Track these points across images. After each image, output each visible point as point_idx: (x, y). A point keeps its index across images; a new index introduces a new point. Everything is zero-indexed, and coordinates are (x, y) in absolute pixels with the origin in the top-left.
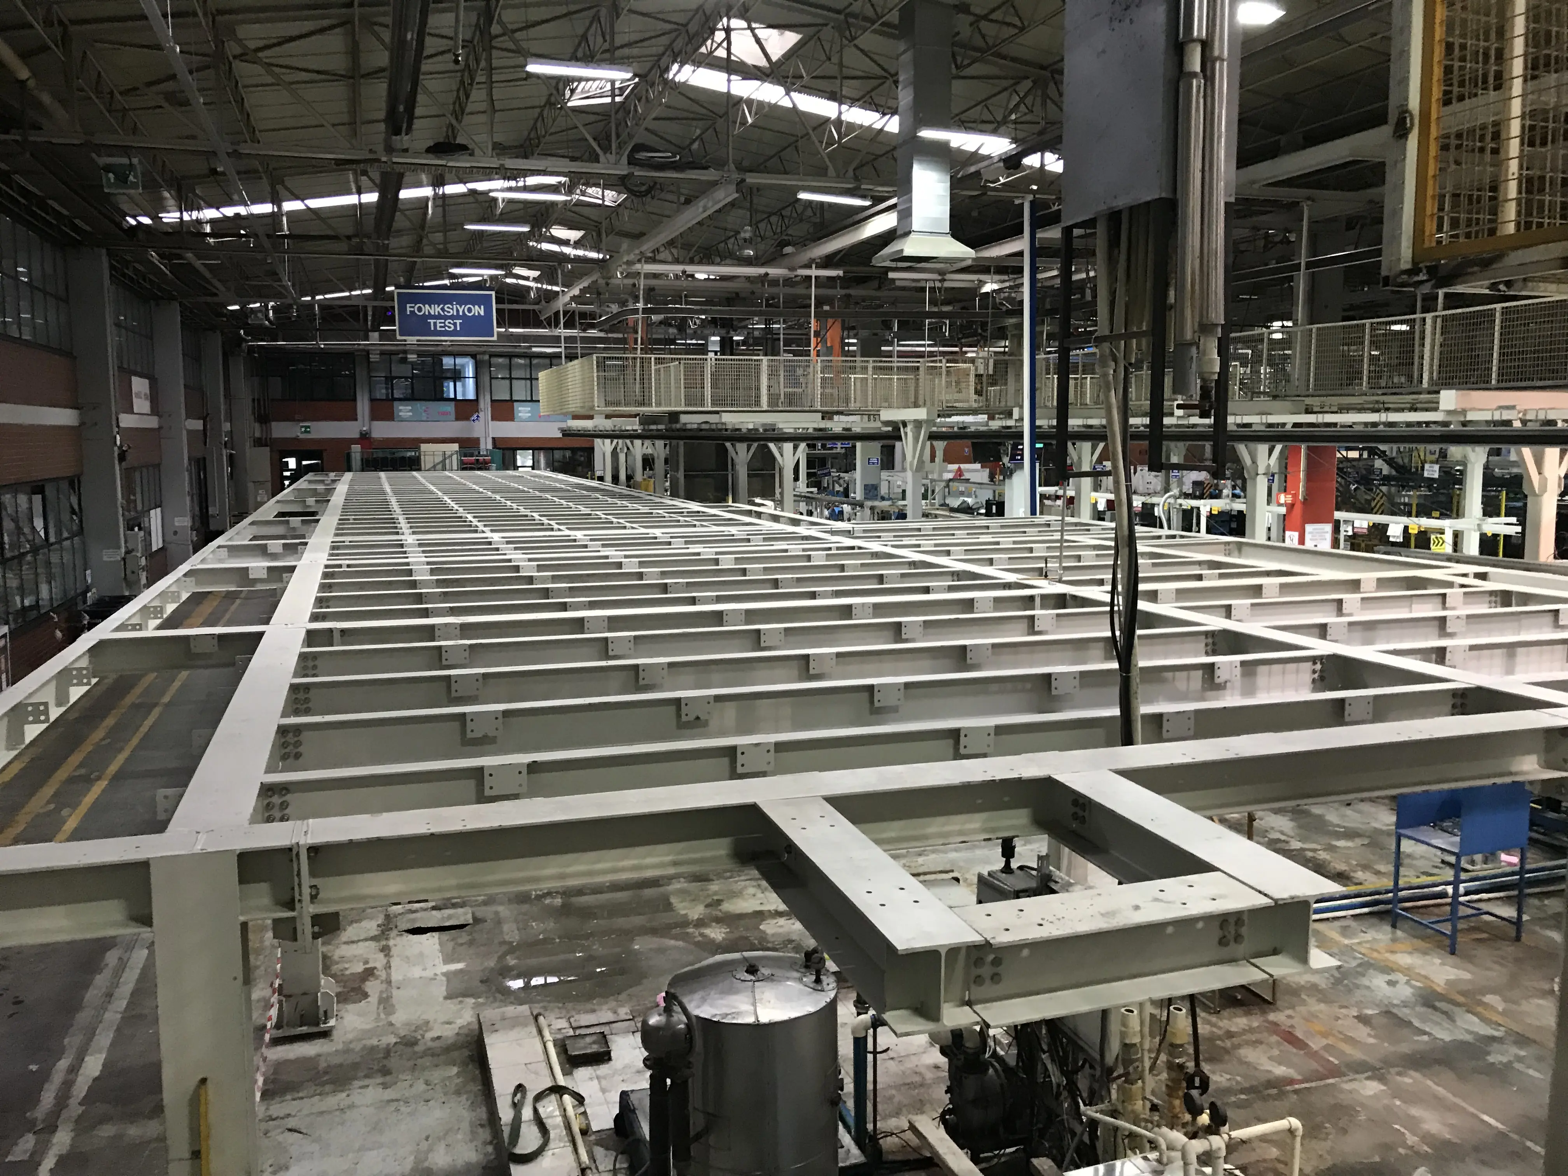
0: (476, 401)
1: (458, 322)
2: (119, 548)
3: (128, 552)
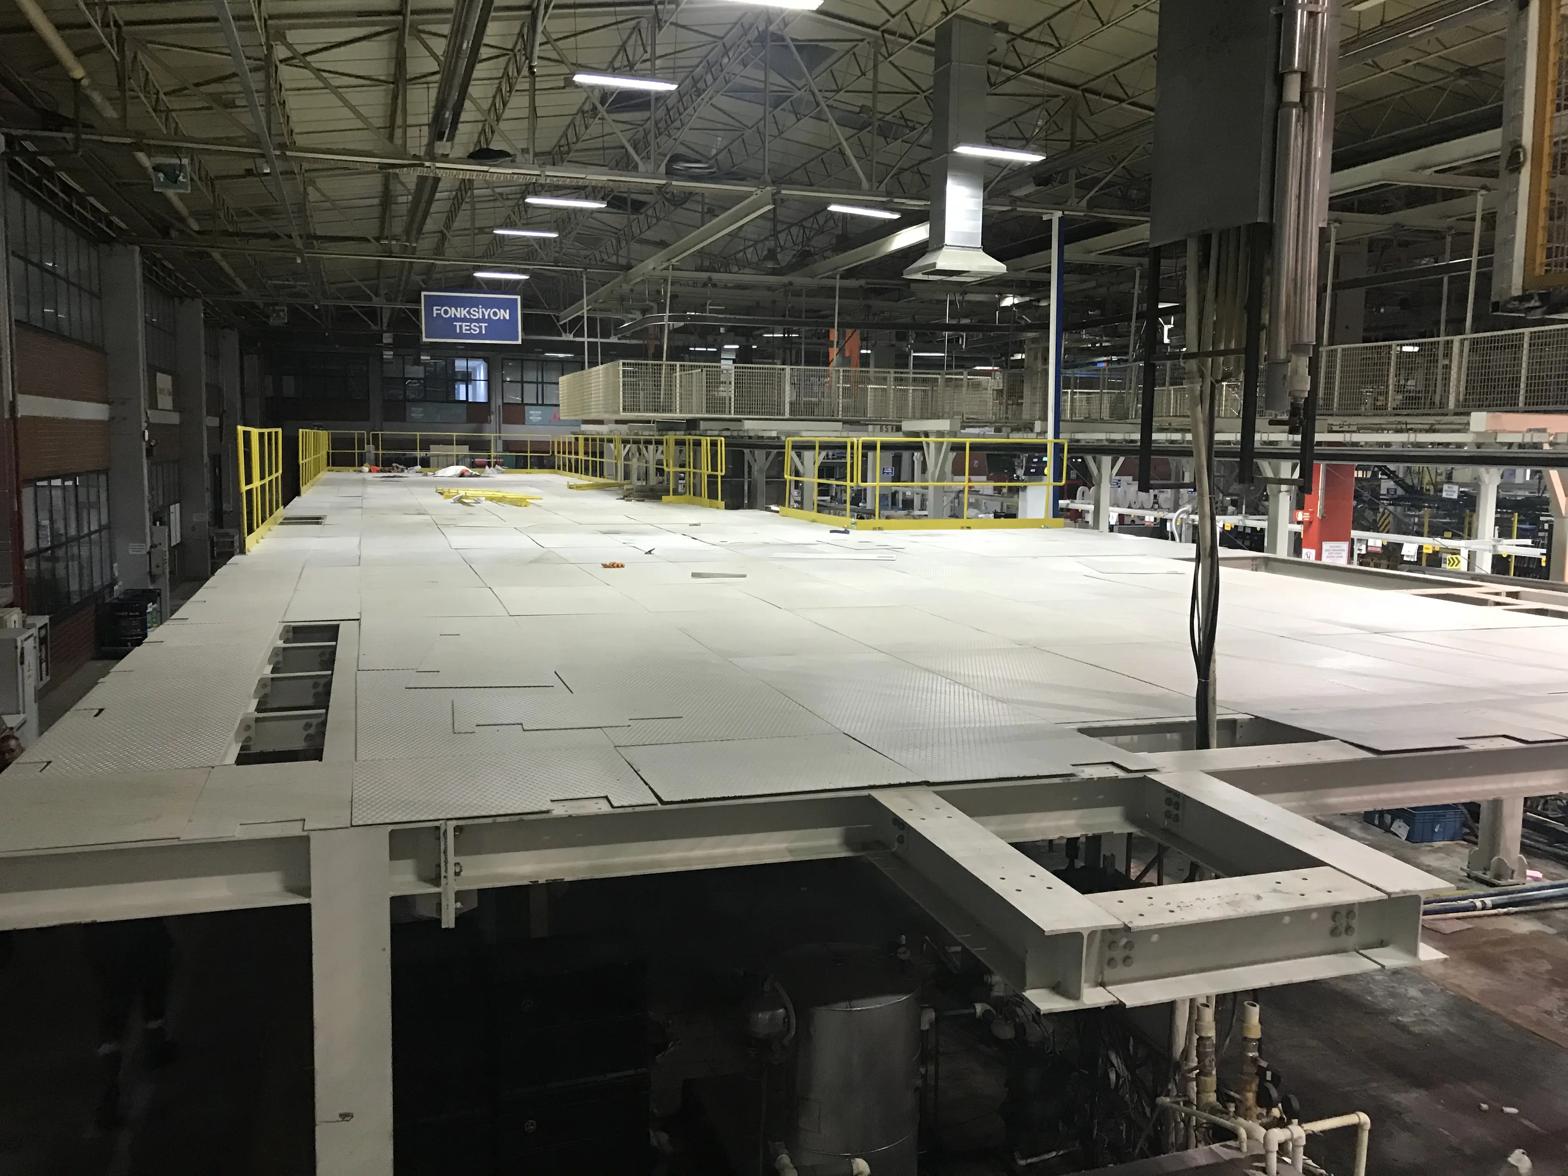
0: (488, 403)
1: (483, 325)
2: (144, 541)
3: (153, 546)
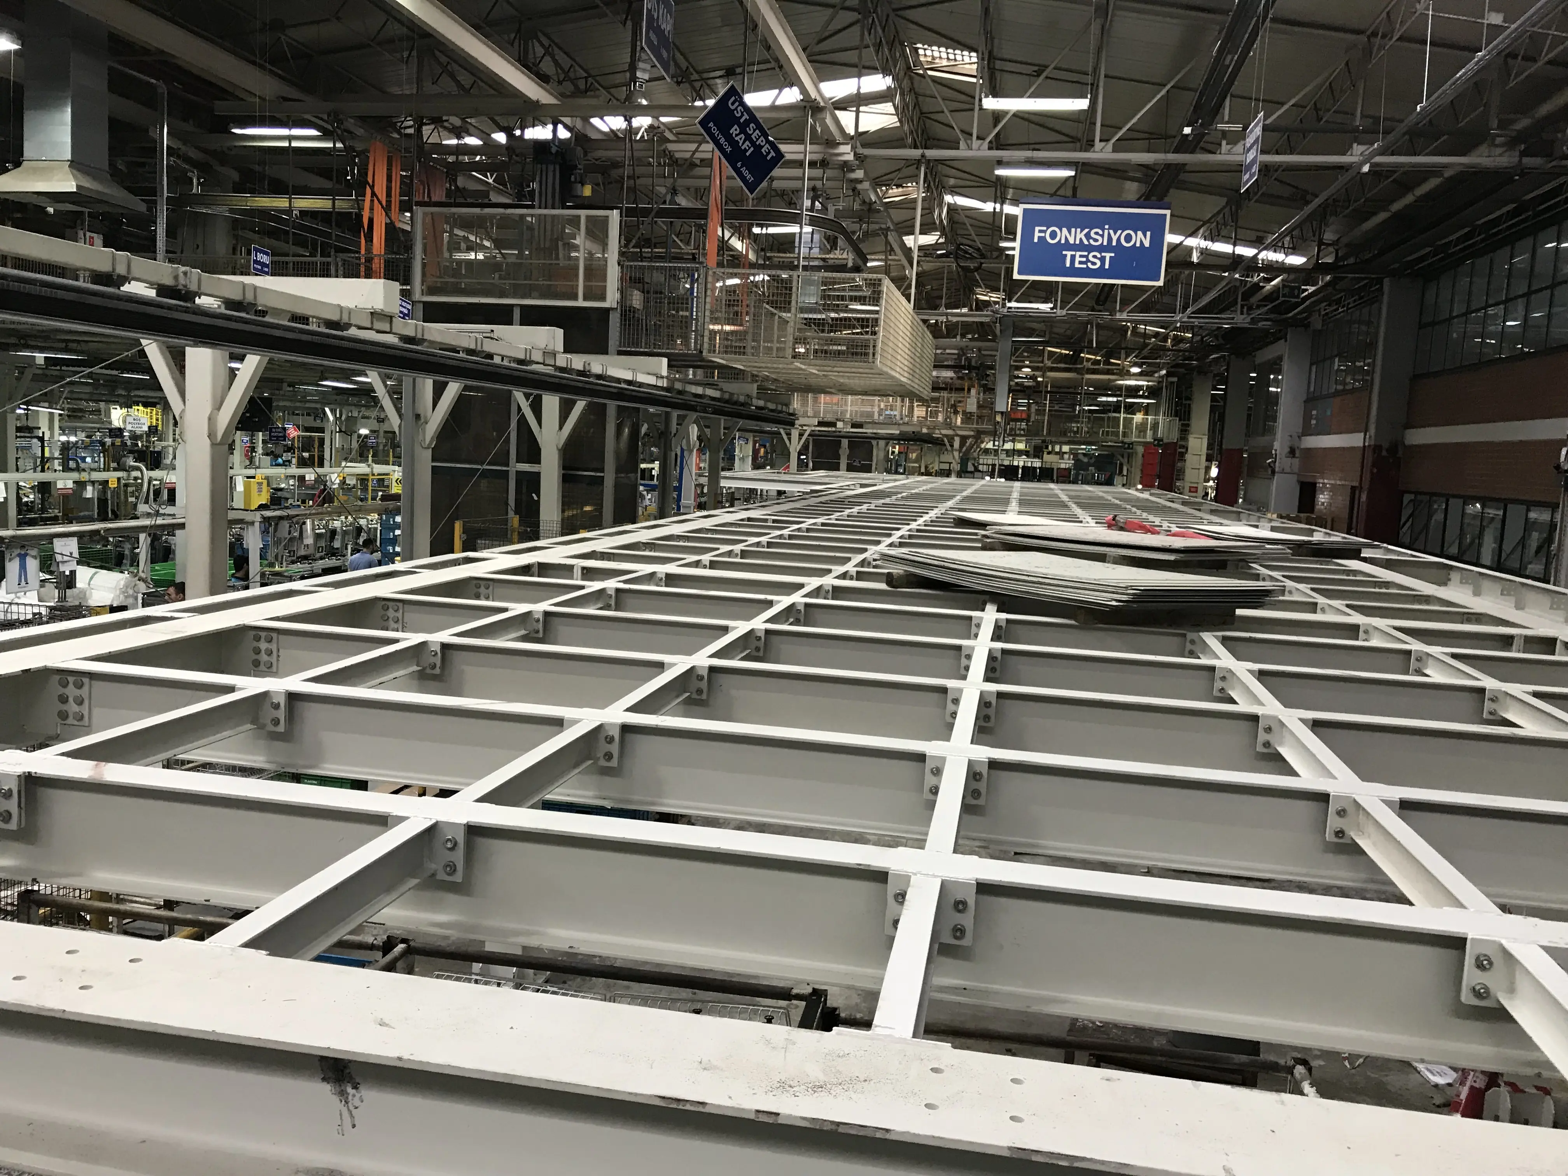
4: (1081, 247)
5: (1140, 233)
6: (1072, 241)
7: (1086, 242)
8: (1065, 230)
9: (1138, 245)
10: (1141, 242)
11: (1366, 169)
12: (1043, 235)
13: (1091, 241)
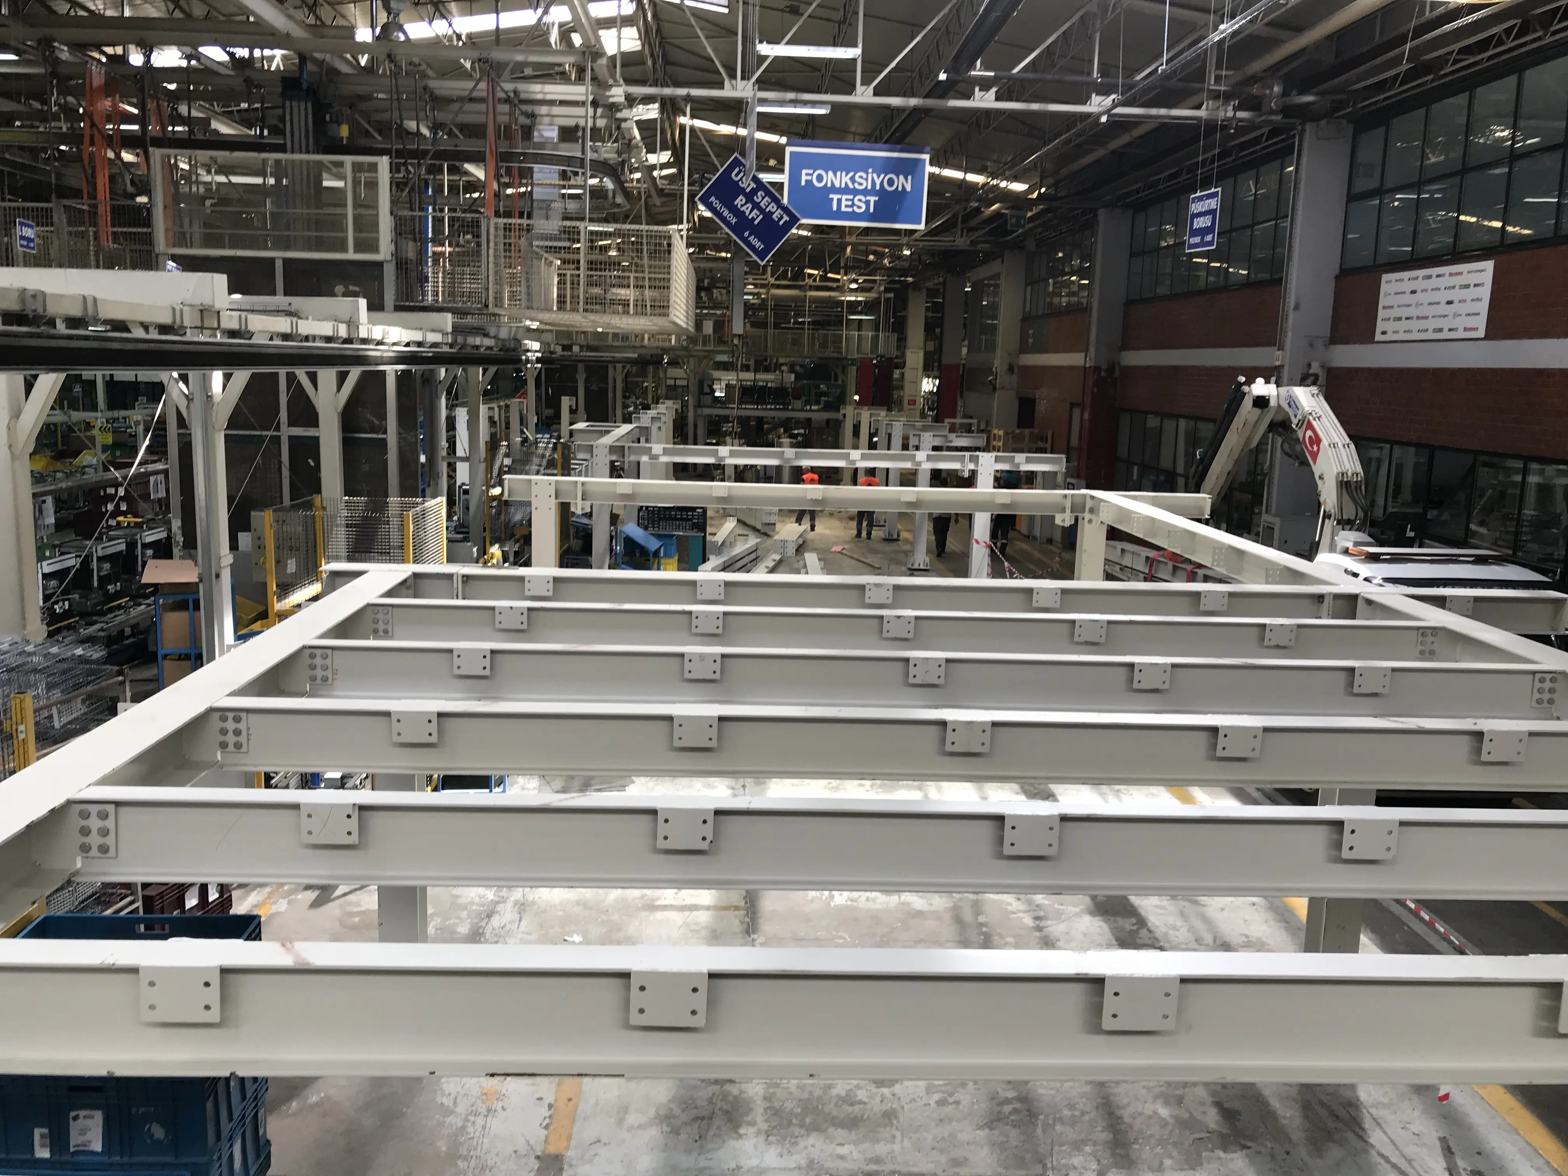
4: (846, 190)
5: (901, 177)
6: (837, 185)
7: (851, 186)
8: (830, 173)
9: (900, 189)
10: (903, 186)
11: (1104, 119)
12: (809, 178)
13: (856, 185)
